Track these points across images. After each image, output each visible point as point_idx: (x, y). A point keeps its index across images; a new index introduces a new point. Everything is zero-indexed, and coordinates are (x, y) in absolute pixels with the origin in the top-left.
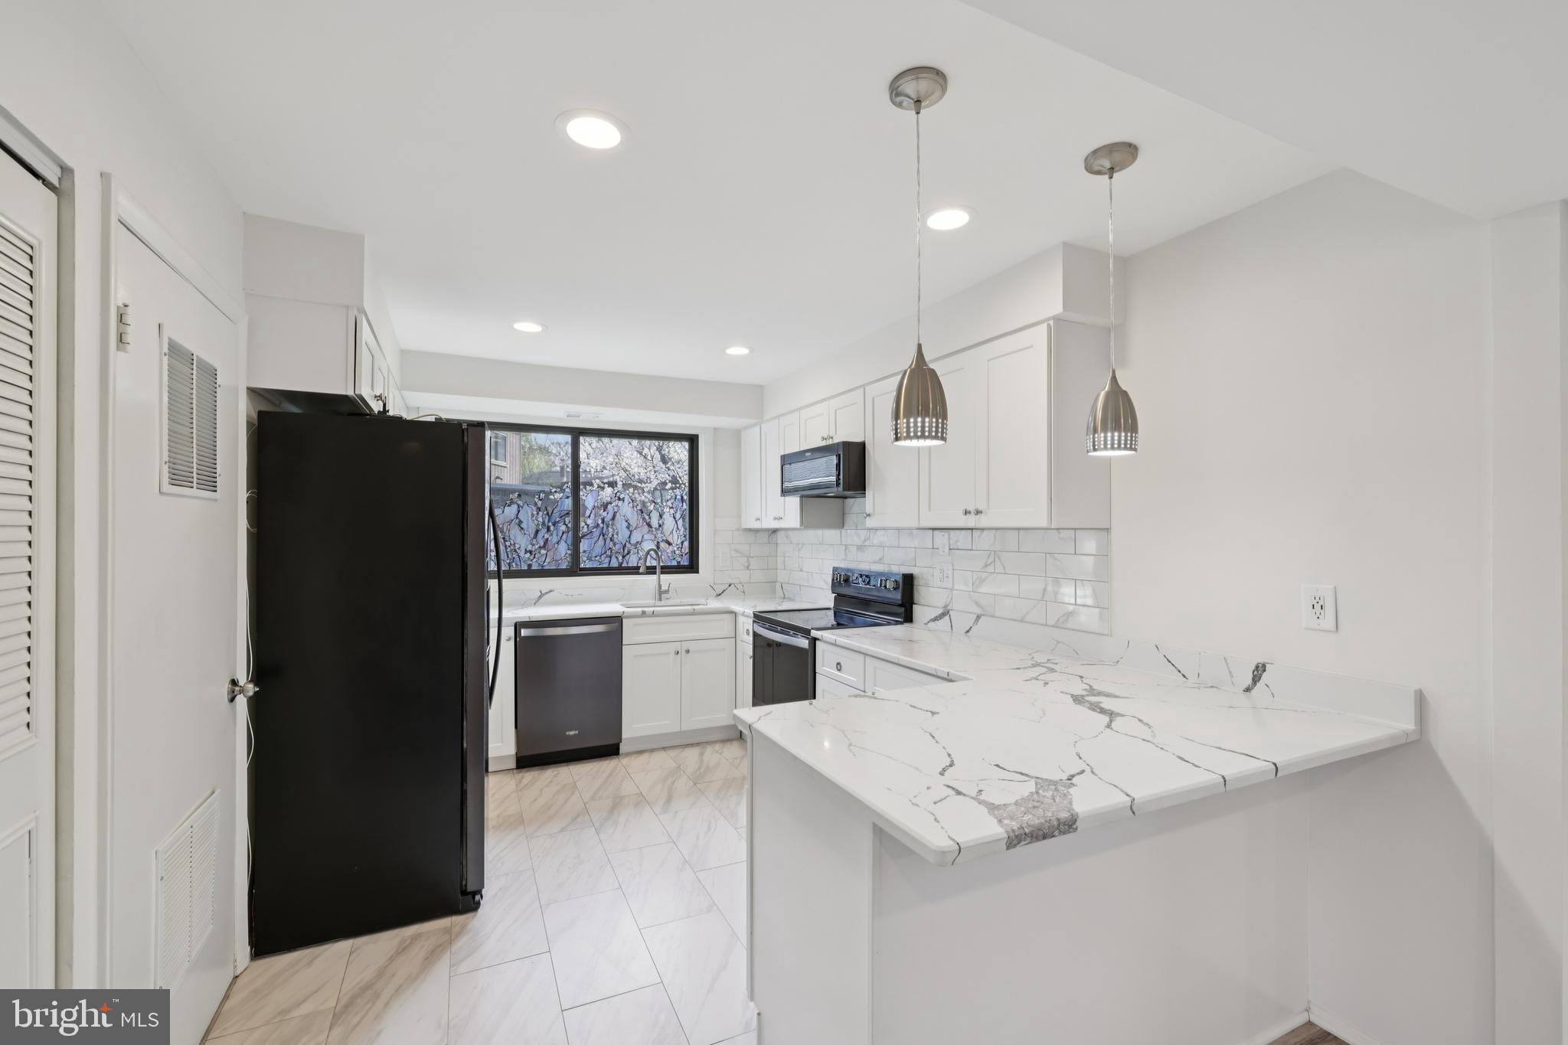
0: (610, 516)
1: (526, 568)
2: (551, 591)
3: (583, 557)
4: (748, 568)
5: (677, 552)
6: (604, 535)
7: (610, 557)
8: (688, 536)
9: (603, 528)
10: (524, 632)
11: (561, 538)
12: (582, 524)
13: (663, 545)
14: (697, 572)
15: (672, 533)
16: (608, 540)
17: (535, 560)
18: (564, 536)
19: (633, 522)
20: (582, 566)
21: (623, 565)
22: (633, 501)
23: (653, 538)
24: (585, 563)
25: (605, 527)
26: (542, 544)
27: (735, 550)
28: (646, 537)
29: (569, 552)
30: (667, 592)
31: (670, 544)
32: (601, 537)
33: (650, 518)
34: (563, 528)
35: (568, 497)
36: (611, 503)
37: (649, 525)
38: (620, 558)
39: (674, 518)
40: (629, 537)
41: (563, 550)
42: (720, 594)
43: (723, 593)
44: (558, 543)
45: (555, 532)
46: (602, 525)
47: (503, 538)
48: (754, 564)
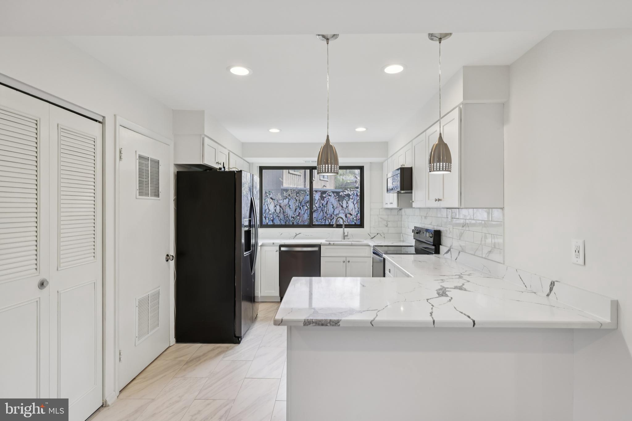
0: (325, 202)
1: (292, 223)
2: (300, 233)
3: (314, 220)
4: (387, 226)
5: (355, 219)
6: (323, 211)
7: (326, 220)
8: (359, 211)
11: (305, 212)
12: (314, 206)
13: (348, 215)
14: (363, 227)
15: (352, 210)
16: (325, 213)
17: (295, 221)
18: (307, 211)
19: (335, 205)
20: (314, 223)
21: (331, 224)
22: (335, 196)
23: (344, 212)
24: (315, 223)
25: (323, 207)
26: (298, 214)
27: (381, 218)
28: (340, 212)
29: (308, 218)
30: (347, 236)
31: (351, 215)
33: (342, 203)
34: (306, 208)
35: (308, 195)
36: (325, 198)
37: (342, 207)
38: (330, 221)
39: (353, 203)
40: (334, 212)
41: (306, 217)
42: (373, 238)
43: (374, 237)
44: (304, 214)
45: (303, 210)
46: (322, 207)
47: (283, 212)
48: (390, 224)
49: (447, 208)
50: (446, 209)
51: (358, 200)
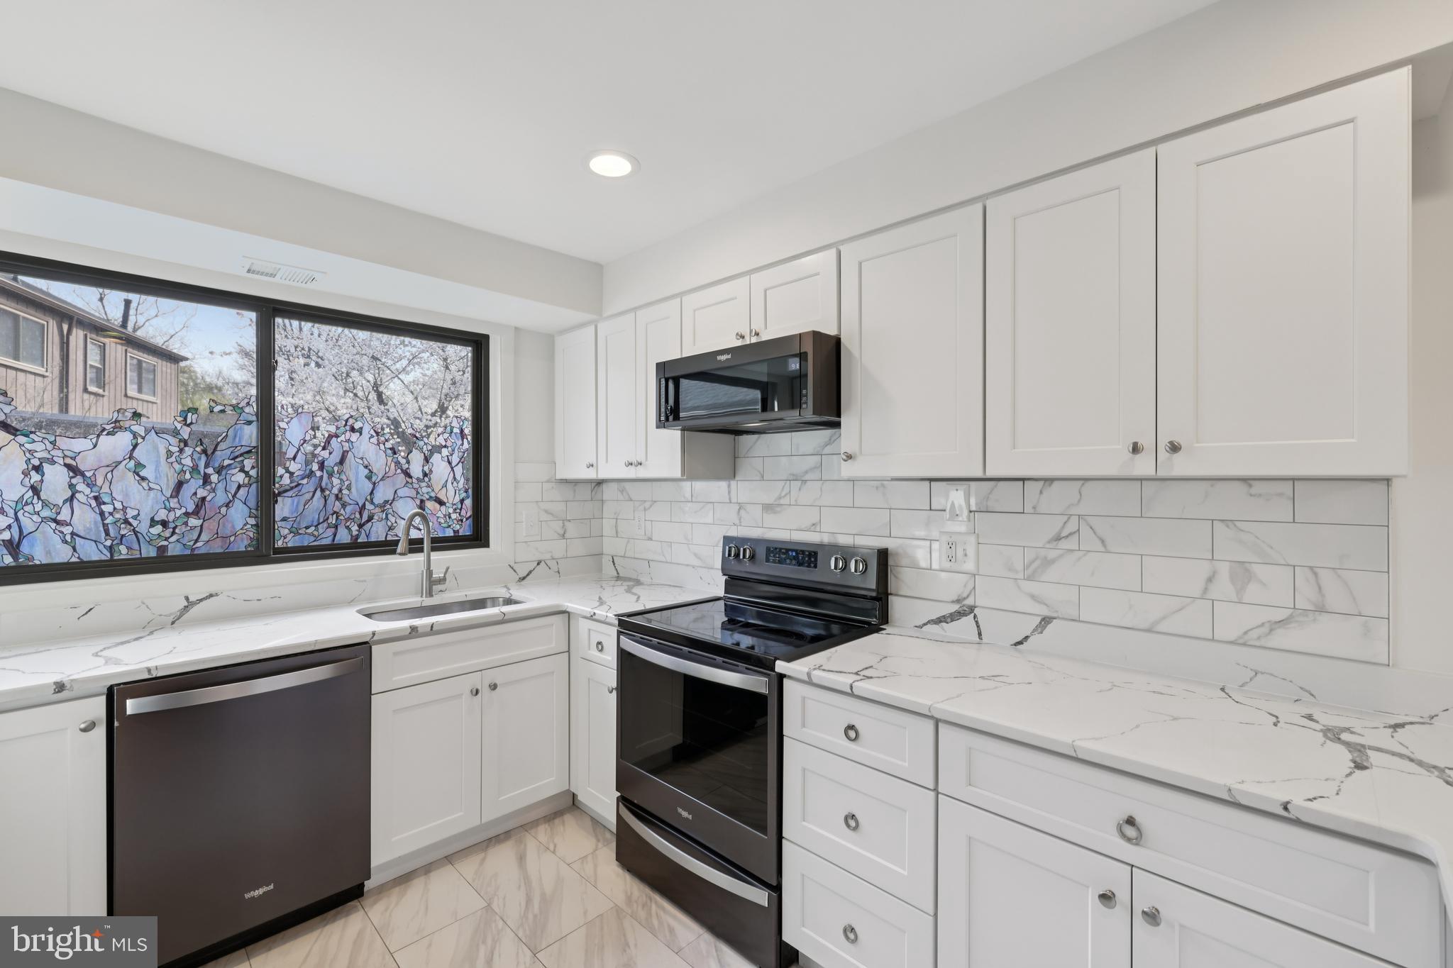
0: (336, 457)
1: (153, 553)
2: (211, 596)
3: (283, 530)
4: (563, 536)
5: (454, 516)
6: (323, 490)
7: (336, 527)
8: (471, 491)
9: (321, 477)
10: (132, 706)
11: (234, 496)
12: (280, 471)
13: (430, 505)
14: (486, 545)
15: (445, 485)
16: (332, 498)
17: (172, 540)
18: (242, 492)
19: (378, 469)
20: (279, 544)
21: (359, 541)
22: (377, 433)
23: (413, 493)
24: (285, 538)
25: (325, 476)
26: (191, 508)
27: (546, 511)
28: (400, 493)
29: (252, 521)
30: (442, 581)
31: (441, 503)
32: (318, 493)
33: (408, 462)
34: (240, 478)
35: (249, 423)
36: (337, 436)
37: (407, 474)
38: (355, 528)
39: (450, 463)
40: (372, 493)
41: (240, 518)
42: (524, 578)
43: (528, 575)
44: (227, 505)
45: (221, 486)
46: (319, 474)
47: (96, 498)
48: (572, 530)
49: (931, 480)
50: (928, 483)
51: (464, 453)
